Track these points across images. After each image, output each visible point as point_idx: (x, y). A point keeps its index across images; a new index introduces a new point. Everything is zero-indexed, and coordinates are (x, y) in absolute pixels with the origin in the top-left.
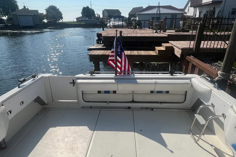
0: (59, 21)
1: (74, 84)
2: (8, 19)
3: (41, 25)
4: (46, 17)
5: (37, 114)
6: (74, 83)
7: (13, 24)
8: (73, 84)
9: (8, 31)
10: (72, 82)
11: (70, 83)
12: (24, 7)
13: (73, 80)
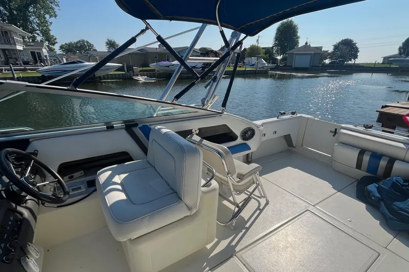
0: (350, 62)
1: (335, 135)
2: (282, 60)
3: (319, 66)
4: (331, 55)
5: (281, 152)
6: (335, 132)
7: (286, 64)
8: (333, 134)
9: (278, 72)
10: (334, 131)
11: (331, 132)
12: (306, 43)
13: (336, 129)
